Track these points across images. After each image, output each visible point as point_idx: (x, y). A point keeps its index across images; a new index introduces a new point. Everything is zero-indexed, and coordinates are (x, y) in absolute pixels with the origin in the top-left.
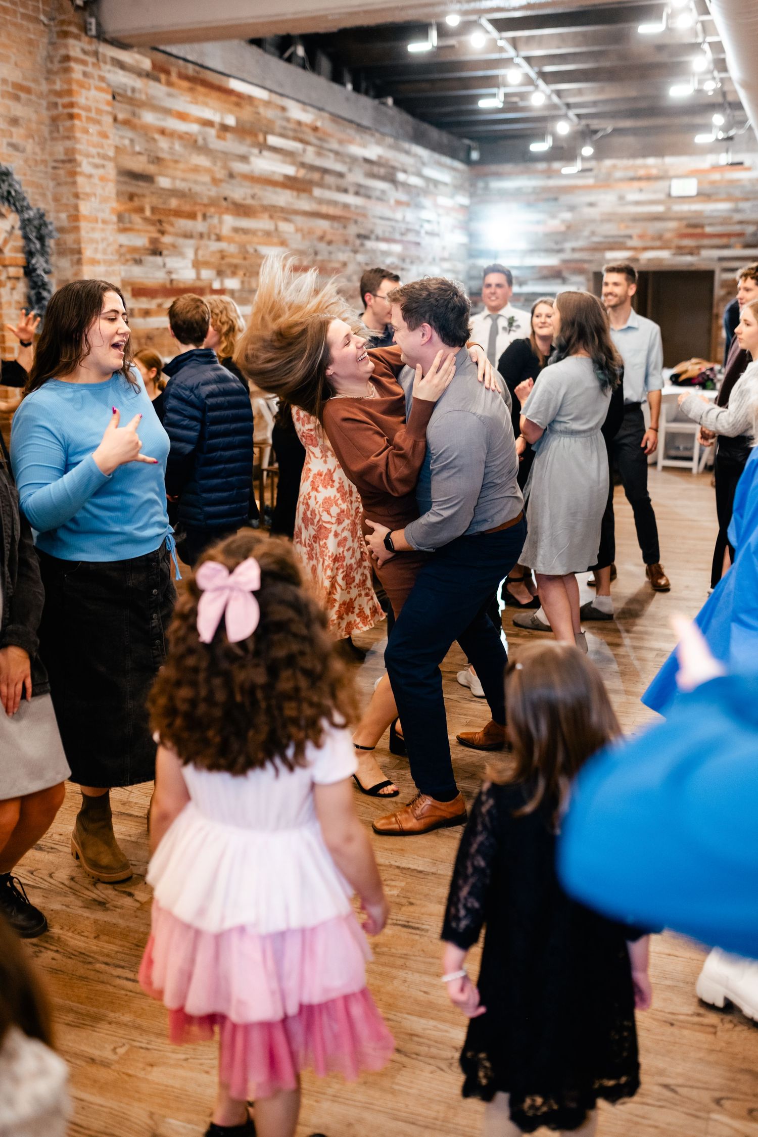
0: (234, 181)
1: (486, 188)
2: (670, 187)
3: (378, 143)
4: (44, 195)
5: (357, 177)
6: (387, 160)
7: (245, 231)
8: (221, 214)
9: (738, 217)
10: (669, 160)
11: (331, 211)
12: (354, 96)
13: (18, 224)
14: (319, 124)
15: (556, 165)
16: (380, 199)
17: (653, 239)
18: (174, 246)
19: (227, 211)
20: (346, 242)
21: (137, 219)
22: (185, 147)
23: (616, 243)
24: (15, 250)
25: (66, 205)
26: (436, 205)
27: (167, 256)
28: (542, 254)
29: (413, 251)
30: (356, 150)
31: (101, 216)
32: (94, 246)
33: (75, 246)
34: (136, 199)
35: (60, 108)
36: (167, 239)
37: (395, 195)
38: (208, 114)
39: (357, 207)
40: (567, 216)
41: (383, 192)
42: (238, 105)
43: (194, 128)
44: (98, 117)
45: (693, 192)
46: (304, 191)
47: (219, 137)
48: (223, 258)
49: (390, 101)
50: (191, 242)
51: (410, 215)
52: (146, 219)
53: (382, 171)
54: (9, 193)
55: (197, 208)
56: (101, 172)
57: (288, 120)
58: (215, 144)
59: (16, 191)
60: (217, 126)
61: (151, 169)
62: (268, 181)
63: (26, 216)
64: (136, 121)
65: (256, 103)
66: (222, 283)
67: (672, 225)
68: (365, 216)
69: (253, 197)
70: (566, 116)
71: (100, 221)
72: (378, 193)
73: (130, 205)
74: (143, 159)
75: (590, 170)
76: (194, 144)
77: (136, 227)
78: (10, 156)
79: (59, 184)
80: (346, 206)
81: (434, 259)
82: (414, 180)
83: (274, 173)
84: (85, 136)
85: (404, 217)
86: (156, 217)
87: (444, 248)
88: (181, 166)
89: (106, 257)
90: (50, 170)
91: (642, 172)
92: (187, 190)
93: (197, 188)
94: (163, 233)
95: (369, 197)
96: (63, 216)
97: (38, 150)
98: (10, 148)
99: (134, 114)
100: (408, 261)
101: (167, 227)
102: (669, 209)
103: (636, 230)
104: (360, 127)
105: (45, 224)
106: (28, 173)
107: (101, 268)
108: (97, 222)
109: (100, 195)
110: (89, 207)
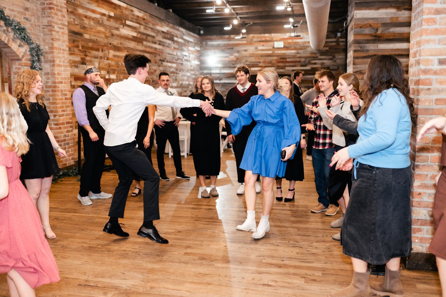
0: (114, 37)
1: (206, 44)
2: (274, 44)
3: (167, 26)
4: (39, 39)
5: (159, 38)
6: (170, 32)
7: (118, 57)
8: (109, 49)
9: (298, 55)
10: (273, 35)
11: (150, 50)
12: (158, 7)
13: (28, 49)
14: (145, 17)
15: (232, 36)
16: (168, 47)
17: (268, 63)
18: (91, 61)
19: (111, 48)
20: (156, 62)
21: (76, 50)
22: (95, 23)
23: (255, 64)
24: (27, 60)
25: (48, 43)
26: (188, 50)
27: (88, 65)
28: (228, 69)
29: (180, 67)
30: (159, 28)
31: (62, 47)
32: (60, 59)
33: (52, 59)
34: (76, 42)
35: (46, 5)
36: (88, 58)
37: (173, 45)
38: (103, 11)
39: (159, 49)
40: (237, 55)
41: (169, 44)
42: (115, 8)
43: (98, 16)
44: (61, 9)
45: (282, 46)
46: (140, 42)
47: (108, 20)
48: (109, 67)
49: (171, 11)
50: (97, 60)
51: (179, 53)
52: (79, 50)
53: (169, 36)
54: (24, 37)
55: (99, 47)
56: (62, 30)
57: (134, 15)
58: (106, 23)
59: (27, 36)
60: (107, 16)
61: (82, 31)
62: (126, 38)
63: (32, 47)
64: (76, 12)
65: (122, 8)
66: (109, 76)
67: (275, 58)
68: (163, 53)
69: (121, 44)
70: (236, 18)
71: (62, 50)
72: (167, 44)
73: (73, 44)
74: (79, 27)
75: (245, 38)
76: (97, 22)
77: (76, 53)
78: (25, 22)
79: (45, 35)
80: (156, 49)
81: (188, 70)
82: (180, 40)
83: (129, 35)
84: (56, 16)
85: (177, 54)
86: (84, 50)
87: (191, 66)
88: (93, 30)
89: (64, 64)
90: (41, 29)
91: (263, 39)
92: (95, 40)
93: (100, 39)
94: (86, 56)
95: (164, 46)
96: (47, 47)
97: (36, 21)
98: (25, 20)
99: (75, 9)
100: (178, 70)
101: (88, 54)
102: (273, 52)
103: (262, 60)
104: (160, 20)
105: (39, 50)
106: (33, 30)
107: (62, 68)
108: (61, 50)
109: (62, 40)
110: (57, 44)
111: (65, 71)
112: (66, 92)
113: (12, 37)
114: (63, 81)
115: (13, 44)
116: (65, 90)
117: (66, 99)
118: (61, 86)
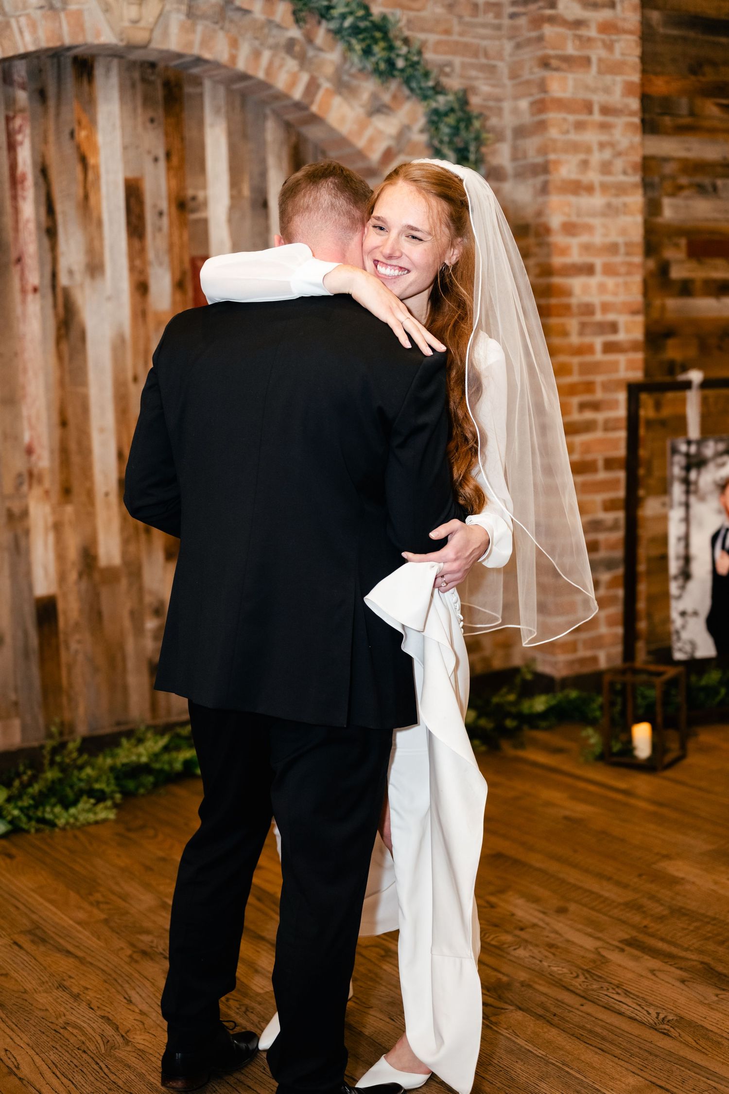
4: (491, 70)
13: (422, 121)
21: (710, 108)
25: (528, 82)
31: (598, 99)
32: (582, 156)
33: (539, 160)
34: (708, 69)
54: (391, 61)
56: (605, 14)
63: (434, 105)
71: (596, 109)
73: (691, 82)
77: (707, 123)
79: (518, 46)
89: (608, 179)
90: (506, 22)
96: (524, 104)
105: (467, 120)
106: (456, 28)
107: (597, 201)
108: (590, 112)
109: (600, 60)
110: (570, 83)
111: (610, 211)
112: (611, 317)
113: (329, 70)
114: (598, 262)
115: (337, 101)
116: (606, 307)
117: (609, 348)
118: (586, 289)
